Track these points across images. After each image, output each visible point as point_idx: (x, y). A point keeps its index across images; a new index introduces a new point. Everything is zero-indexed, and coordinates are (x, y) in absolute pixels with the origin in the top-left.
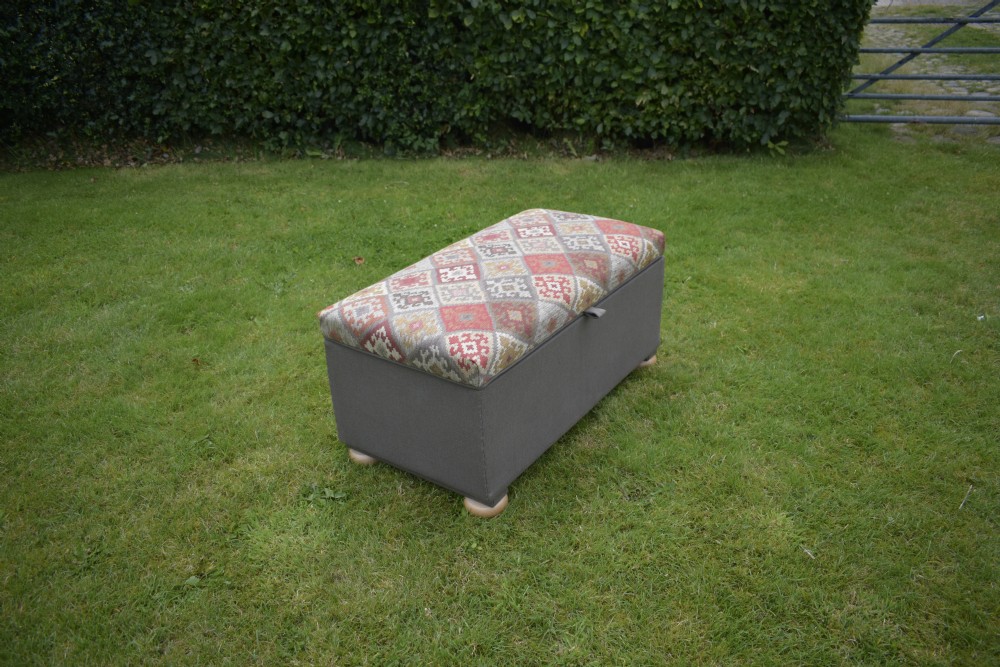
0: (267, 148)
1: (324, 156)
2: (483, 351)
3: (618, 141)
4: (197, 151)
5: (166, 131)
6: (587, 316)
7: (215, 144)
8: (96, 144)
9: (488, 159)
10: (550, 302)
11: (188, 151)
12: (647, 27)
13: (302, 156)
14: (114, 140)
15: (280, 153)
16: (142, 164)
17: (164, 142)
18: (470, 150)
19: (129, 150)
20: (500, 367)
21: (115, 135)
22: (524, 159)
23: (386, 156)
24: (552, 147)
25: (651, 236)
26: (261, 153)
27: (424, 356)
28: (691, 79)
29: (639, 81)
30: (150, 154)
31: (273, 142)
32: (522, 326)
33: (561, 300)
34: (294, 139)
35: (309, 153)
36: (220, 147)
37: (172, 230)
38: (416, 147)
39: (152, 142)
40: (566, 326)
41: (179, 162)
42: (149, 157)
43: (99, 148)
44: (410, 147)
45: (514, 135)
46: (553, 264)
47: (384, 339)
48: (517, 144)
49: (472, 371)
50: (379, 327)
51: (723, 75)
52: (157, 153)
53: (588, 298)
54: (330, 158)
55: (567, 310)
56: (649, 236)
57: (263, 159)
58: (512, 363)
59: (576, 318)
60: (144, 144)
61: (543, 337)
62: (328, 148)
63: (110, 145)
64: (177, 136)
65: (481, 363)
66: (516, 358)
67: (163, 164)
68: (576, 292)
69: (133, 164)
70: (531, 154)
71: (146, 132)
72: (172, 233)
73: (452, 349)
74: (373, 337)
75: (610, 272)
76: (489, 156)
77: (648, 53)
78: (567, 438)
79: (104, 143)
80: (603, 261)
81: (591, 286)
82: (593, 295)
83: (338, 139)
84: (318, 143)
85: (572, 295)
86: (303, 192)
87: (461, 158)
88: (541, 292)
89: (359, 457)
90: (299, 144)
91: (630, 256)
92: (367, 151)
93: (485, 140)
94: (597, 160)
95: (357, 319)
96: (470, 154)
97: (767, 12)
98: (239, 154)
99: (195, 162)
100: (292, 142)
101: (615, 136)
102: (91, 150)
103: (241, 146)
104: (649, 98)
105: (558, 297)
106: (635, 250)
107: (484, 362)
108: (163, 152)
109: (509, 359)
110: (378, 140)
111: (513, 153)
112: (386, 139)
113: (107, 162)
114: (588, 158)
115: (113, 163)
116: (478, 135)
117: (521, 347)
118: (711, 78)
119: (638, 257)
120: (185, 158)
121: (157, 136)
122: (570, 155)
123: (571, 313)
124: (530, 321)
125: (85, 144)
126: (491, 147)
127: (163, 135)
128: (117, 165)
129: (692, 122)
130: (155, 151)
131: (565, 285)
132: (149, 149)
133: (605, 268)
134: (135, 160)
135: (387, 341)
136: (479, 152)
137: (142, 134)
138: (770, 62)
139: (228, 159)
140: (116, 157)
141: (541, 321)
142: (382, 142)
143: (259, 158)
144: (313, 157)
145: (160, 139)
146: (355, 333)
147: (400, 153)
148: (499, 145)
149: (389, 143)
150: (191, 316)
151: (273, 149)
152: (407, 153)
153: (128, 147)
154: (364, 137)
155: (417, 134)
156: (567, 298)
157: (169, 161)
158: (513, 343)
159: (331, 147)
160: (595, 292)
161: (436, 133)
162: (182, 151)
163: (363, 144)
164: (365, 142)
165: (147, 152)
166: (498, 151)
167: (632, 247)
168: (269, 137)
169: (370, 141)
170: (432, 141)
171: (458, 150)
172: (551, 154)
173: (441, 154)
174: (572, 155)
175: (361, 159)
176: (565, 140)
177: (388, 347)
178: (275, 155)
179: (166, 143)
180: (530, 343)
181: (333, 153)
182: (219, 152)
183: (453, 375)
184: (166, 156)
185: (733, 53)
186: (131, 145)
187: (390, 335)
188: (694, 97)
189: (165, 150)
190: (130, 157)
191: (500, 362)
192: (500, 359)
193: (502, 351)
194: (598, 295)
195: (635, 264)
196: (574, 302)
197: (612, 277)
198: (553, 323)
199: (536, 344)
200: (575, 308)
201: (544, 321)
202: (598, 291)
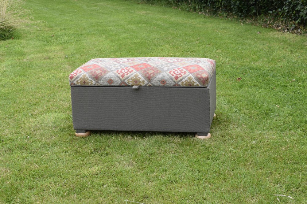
10: (116, 74)
20: (80, 83)
25: (197, 75)
32: (95, 75)
33: (120, 75)
40: (120, 86)
46: (141, 67)
52: (296, 28)
53: (136, 81)
55: (120, 79)
58: (86, 85)
59: (128, 86)
61: (105, 84)
65: (70, 77)
66: (89, 84)
68: (130, 76)
80: (157, 73)
81: (139, 78)
82: (140, 81)
85: (126, 76)
91: (173, 77)
106: (179, 76)
107: (72, 78)
108: (299, 28)
109: (84, 82)
117: (91, 81)
119: (179, 79)
123: (123, 82)
124: (100, 75)
131: (129, 72)
133: (154, 75)
134: (287, 29)
140: (284, 27)
156: (123, 76)
157: (298, 33)
158: (87, 78)
162: (305, 29)
179: (301, 24)
180: (97, 82)
184: (299, 30)
191: (79, 81)
192: (80, 80)
193: (81, 78)
194: (144, 83)
195: (176, 81)
196: (126, 79)
197: (155, 79)
198: (110, 81)
199: (101, 84)
200: (126, 81)
201: (106, 78)
202: (144, 81)
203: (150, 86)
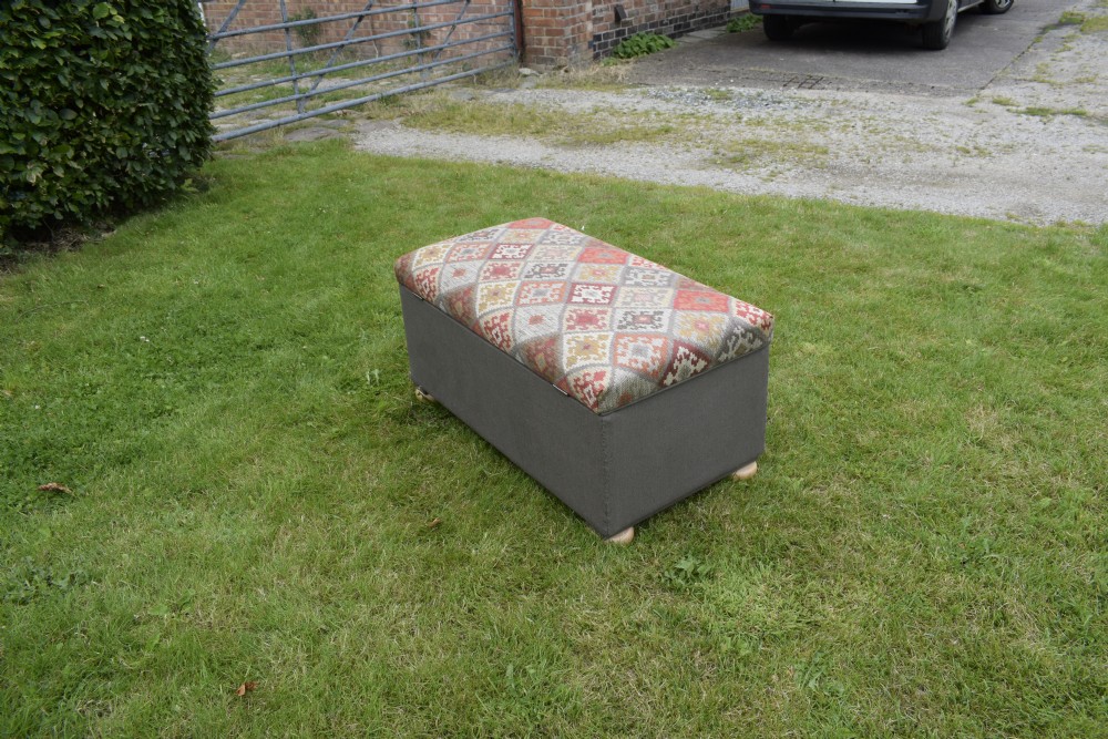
12: (11, 78)
27: (731, 344)
28: (78, 135)
29: (22, 152)
47: (688, 357)
51: (114, 123)
74: (676, 364)
77: (21, 115)
97: (135, 42)
104: (42, 171)
118: (102, 129)
129: (97, 187)
138: (155, 97)
146: (654, 375)
177: (693, 363)
185: (119, 94)
187: (693, 349)
188: (90, 156)
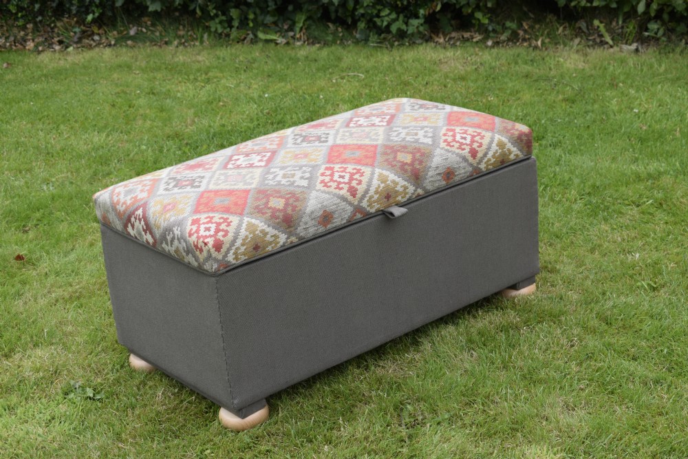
0: (213, 29)
1: (281, 40)
2: (221, 234)
3: (671, 25)
4: (132, 32)
5: (97, 6)
6: (386, 216)
7: (153, 25)
8: (21, 23)
9: (487, 47)
10: (328, 193)
11: (122, 32)
13: (255, 40)
14: (40, 18)
15: (228, 35)
16: (67, 47)
17: (94, 21)
18: (467, 35)
19: (56, 30)
20: (244, 254)
21: (41, 12)
22: (536, 47)
23: (357, 42)
24: (579, 33)
25: (508, 131)
26: (206, 36)
27: (169, 238)
30: (78, 35)
31: (221, 22)
32: (281, 215)
33: (344, 192)
34: (247, 19)
35: (261, 35)
36: (160, 28)
37: (63, 122)
38: (394, 28)
39: (81, 22)
40: (351, 223)
41: (110, 45)
42: (76, 39)
43: (24, 28)
44: (387, 29)
45: (532, 16)
46: (358, 154)
47: (140, 220)
48: (532, 27)
49: (205, 253)
50: (137, 209)
52: (87, 35)
53: (388, 195)
54: (288, 43)
55: (350, 204)
56: (506, 131)
57: (206, 43)
58: (261, 253)
59: (368, 216)
60: (73, 23)
61: (312, 231)
62: (287, 31)
63: (35, 24)
64: (110, 14)
65: (214, 246)
66: (269, 248)
67: (90, 47)
68: (369, 186)
69: (57, 48)
70: (547, 40)
71: (74, 9)
72: (62, 127)
73: (192, 229)
74: (133, 219)
75: (427, 169)
76: (490, 43)
78: (360, 360)
79: (29, 22)
80: (423, 155)
81: (393, 182)
82: (397, 192)
83: (301, 19)
84: (275, 23)
85: (361, 189)
86: (231, 83)
87: (454, 45)
88: (322, 182)
89: (136, 362)
90: (251, 25)
91: (466, 152)
92: (335, 34)
93: (486, 21)
94: (637, 50)
95: (122, 201)
96: (466, 40)
98: (180, 37)
99: (127, 46)
100: (244, 22)
101: (666, 16)
102: (15, 30)
103: (184, 26)
105: (342, 188)
106: (475, 145)
107: (218, 246)
108: (93, 34)
109: (256, 248)
110: (350, 21)
111: (524, 40)
112: (359, 20)
113: (30, 45)
114: (625, 47)
115: (36, 46)
116: (479, 15)
117: (275, 236)
119: (480, 155)
120: (117, 40)
121: (88, 14)
122: (603, 43)
123: (358, 209)
124: (293, 210)
125: (10, 22)
126: (494, 31)
127: (94, 13)
128: (40, 48)
130: (83, 32)
131: (356, 176)
132: (77, 30)
133: (421, 162)
134: (60, 42)
135: (143, 223)
136: (478, 37)
137: (69, 11)
139: (166, 43)
140: (41, 39)
141: (308, 210)
142: (354, 24)
143: (202, 42)
144: (267, 41)
145: (90, 17)
146: (119, 215)
147: (373, 38)
148: (505, 28)
149: (362, 25)
150: (38, 215)
151: (220, 31)
152: (384, 39)
153: (55, 26)
154: (333, 16)
155: (398, 14)
156: (353, 192)
157: (99, 44)
158: (262, 231)
159: (291, 29)
160: (399, 188)
161: (422, 12)
162: (115, 33)
163: (331, 25)
164: (334, 22)
165: (75, 33)
166: (503, 37)
167: (473, 141)
168: (216, 15)
169: (341, 22)
170: (415, 22)
171: (453, 34)
172: (577, 41)
173: (428, 40)
174: (607, 43)
175: (326, 44)
176: (596, 23)
177: (144, 230)
178: (222, 38)
179: (99, 22)
180: (290, 234)
181: (293, 37)
182: (158, 34)
183: (190, 259)
184: (96, 38)
186: (59, 24)
187: (145, 218)
189: (96, 31)
190: (56, 39)
191: (243, 249)
192: (243, 245)
193: (247, 237)
194: (406, 193)
195: (474, 162)
196: (363, 196)
197: (430, 174)
198: (327, 217)
199: (301, 238)
200: (365, 204)
201: (312, 212)
202: (406, 188)
203: (419, 198)
